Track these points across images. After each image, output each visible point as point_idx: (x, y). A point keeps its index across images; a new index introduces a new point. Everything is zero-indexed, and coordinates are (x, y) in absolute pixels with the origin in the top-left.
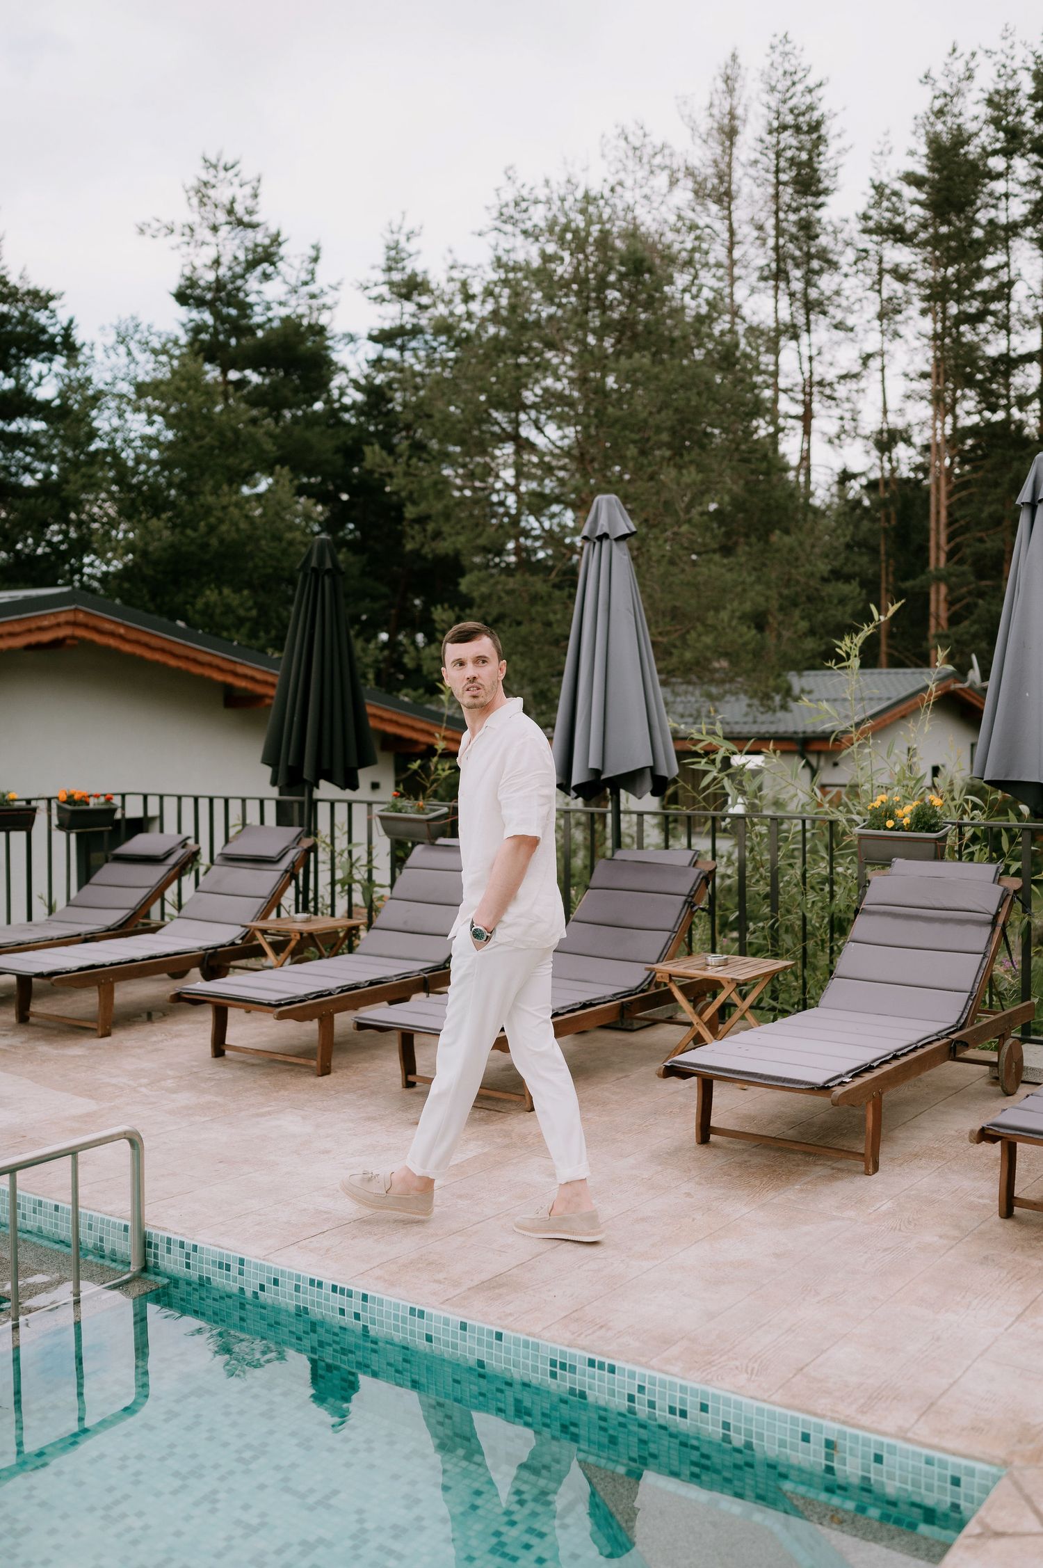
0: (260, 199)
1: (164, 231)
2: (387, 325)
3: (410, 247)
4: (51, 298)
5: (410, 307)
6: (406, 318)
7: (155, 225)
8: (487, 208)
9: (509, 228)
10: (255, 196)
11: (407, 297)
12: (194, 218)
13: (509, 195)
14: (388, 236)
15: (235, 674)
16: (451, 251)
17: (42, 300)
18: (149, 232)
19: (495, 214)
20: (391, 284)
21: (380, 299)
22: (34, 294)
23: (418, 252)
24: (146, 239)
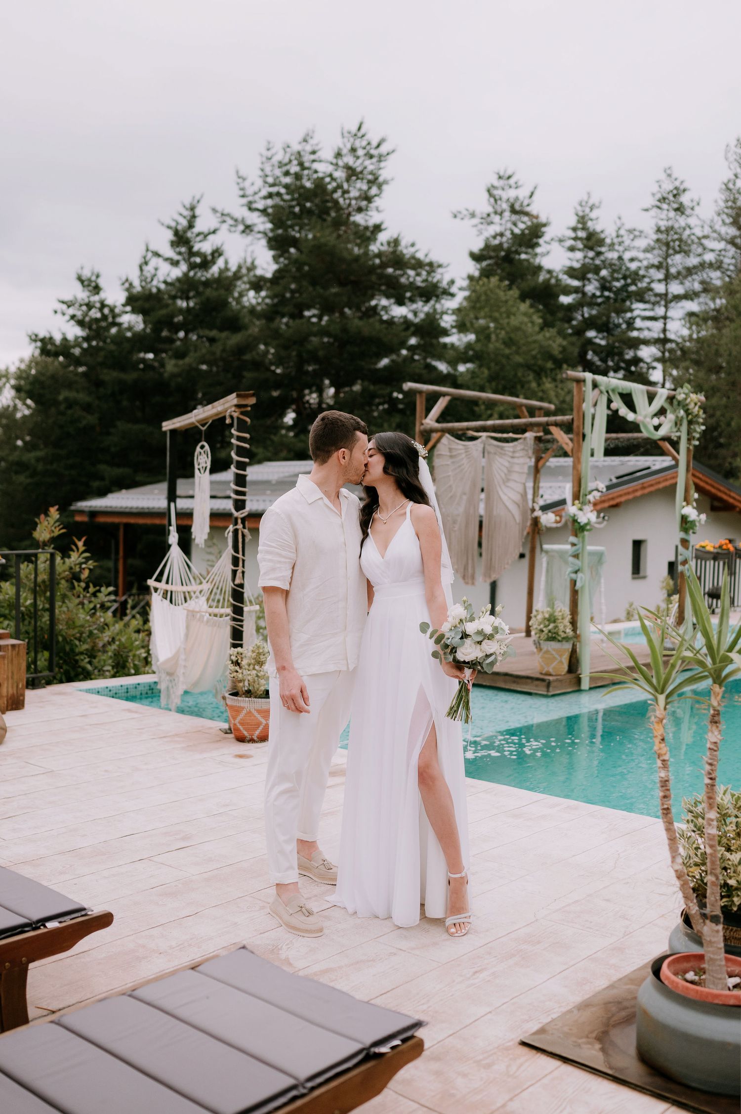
0: (534, 197)
1: (469, 216)
2: (577, 265)
3: (593, 215)
4: (440, 266)
5: (591, 254)
6: (587, 260)
7: (465, 212)
8: (653, 195)
9: (665, 206)
10: (531, 196)
11: (591, 248)
12: (490, 209)
13: (668, 186)
14: (579, 208)
15: (730, 496)
16: (620, 218)
17: (432, 267)
18: (459, 216)
19: (659, 196)
20: (576, 239)
21: (572, 249)
22: (431, 264)
23: (597, 219)
24: (458, 220)
